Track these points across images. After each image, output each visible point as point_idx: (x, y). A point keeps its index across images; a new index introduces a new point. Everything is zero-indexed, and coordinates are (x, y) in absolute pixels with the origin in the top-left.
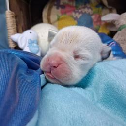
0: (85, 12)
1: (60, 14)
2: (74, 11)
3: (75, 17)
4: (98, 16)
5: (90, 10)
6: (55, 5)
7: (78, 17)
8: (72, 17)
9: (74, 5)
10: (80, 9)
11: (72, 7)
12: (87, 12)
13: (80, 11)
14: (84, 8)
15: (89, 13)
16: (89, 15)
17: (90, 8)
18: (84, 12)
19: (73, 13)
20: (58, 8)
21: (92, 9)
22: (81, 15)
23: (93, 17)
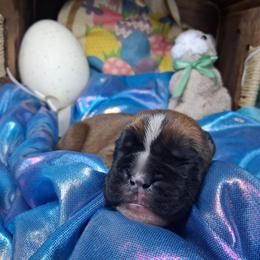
0: (139, 29)
1: (91, 25)
2: (118, 23)
3: (118, 34)
4: (161, 38)
5: (147, 26)
6: (84, 6)
7: (125, 36)
8: (114, 33)
9: (120, 11)
10: (130, 21)
11: (116, 14)
12: (142, 30)
13: (129, 24)
14: (137, 20)
15: (145, 32)
16: (145, 35)
17: (148, 22)
18: (136, 27)
19: (116, 28)
20: (88, 12)
21: (151, 25)
22: (130, 32)
23: (152, 39)
